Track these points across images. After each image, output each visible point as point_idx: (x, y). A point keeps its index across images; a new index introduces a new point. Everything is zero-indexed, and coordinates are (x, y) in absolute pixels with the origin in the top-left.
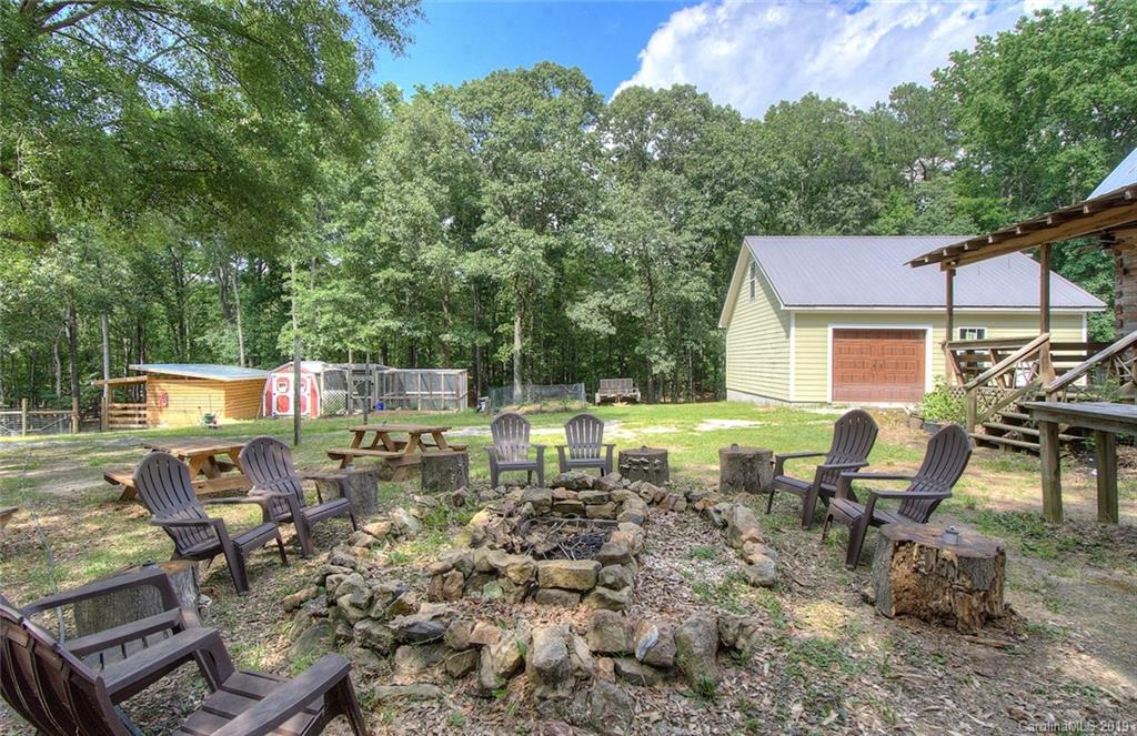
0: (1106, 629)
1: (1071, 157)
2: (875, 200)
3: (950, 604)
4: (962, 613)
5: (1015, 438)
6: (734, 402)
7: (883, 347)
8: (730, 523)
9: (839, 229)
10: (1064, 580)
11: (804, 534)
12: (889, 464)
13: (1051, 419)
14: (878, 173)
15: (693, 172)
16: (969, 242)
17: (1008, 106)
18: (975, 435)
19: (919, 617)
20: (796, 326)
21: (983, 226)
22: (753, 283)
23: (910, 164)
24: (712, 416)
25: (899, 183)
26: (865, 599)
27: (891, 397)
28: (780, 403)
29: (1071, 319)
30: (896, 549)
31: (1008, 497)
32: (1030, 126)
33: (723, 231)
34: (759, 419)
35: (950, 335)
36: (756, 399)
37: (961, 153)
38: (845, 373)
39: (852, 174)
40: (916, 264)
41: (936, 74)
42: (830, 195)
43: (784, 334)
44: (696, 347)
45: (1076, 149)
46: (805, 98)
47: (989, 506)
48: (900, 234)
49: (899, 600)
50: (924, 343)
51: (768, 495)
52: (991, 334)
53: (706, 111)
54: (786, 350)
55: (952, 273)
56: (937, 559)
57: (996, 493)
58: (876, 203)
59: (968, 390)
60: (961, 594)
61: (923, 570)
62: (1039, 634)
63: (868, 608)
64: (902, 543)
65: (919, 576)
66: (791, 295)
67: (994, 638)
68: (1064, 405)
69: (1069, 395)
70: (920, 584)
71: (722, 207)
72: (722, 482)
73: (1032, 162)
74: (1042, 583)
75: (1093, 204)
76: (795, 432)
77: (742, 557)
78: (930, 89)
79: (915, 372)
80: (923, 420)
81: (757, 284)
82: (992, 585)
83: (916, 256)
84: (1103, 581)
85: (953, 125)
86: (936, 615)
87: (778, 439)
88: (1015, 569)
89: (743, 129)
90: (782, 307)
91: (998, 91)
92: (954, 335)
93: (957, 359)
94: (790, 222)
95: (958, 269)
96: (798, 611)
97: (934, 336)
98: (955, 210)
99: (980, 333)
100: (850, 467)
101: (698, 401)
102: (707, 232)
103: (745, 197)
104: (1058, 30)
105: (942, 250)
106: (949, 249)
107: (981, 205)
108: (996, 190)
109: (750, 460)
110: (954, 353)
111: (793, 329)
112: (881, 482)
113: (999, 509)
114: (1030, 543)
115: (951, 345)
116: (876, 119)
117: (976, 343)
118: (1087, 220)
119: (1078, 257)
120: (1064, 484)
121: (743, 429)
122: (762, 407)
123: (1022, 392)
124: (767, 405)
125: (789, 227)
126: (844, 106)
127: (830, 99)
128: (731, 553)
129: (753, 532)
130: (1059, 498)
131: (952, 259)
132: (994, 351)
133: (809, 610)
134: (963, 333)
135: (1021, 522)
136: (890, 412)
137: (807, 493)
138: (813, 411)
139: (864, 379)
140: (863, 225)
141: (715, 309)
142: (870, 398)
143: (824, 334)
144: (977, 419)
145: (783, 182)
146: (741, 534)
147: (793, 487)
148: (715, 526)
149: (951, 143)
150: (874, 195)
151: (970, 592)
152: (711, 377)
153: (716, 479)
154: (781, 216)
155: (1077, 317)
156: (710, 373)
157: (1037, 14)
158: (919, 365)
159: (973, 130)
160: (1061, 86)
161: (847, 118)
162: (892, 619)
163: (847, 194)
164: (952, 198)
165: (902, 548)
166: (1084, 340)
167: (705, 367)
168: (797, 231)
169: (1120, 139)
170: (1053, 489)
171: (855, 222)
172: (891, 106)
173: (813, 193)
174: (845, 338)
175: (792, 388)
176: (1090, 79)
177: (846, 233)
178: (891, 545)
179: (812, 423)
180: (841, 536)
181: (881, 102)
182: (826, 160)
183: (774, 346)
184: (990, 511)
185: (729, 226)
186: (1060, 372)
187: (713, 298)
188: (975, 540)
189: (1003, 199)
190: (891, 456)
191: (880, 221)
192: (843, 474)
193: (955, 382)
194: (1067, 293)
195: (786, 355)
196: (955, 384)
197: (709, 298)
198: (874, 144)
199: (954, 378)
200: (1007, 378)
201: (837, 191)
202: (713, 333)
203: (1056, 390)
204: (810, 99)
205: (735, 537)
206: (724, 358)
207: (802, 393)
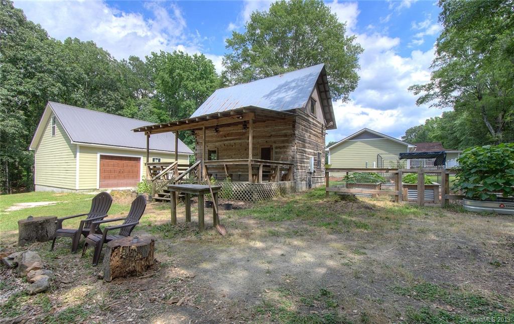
0: (184, 257)
1: (187, 104)
2: (121, 100)
3: (134, 267)
4: (138, 269)
5: (167, 197)
6: (40, 192)
7: (123, 164)
8: (20, 263)
9: (105, 110)
10: (174, 244)
11: (72, 256)
12: (122, 214)
13: (173, 190)
14: (123, 89)
15: (11, 53)
16: (154, 126)
17: (170, 80)
18: (155, 197)
19: (122, 277)
20: (80, 152)
21: (161, 121)
22: (54, 128)
23: (137, 90)
24: (22, 201)
25: (133, 97)
26: (100, 278)
27: (127, 185)
28: (70, 190)
29: (184, 157)
30: (113, 251)
31: (163, 219)
32: (177, 90)
33: (34, 94)
34: (56, 200)
35: (148, 161)
36: (55, 189)
37: (155, 92)
38: (105, 175)
39: (111, 86)
40: (136, 131)
41: (147, 57)
42: (101, 93)
43: (73, 156)
44: (11, 160)
45: (188, 102)
46: (89, 43)
47: (156, 224)
48: (132, 118)
49: (113, 273)
50: (140, 163)
51: (52, 241)
52: (163, 160)
53: (22, 21)
54: (74, 164)
55: (149, 137)
56: (129, 250)
57: (159, 218)
58: (122, 102)
59: (153, 181)
60: (138, 261)
61: (124, 257)
62: (165, 266)
63: (101, 282)
64: (116, 248)
65: (122, 259)
66: (77, 136)
67: (150, 273)
68: (180, 186)
69: (182, 182)
70: (123, 263)
71: (33, 81)
72: (20, 240)
73: (177, 102)
74: (168, 247)
75: (189, 120)
76: (78, 205)
77: (26, 281)
78: (145, 63)
79: (136, 174)
80: (137, 193)
81: (56, 128)
82: (149, 254)
83: (135, 128)
84: (185, 241)
85: (153, 80)
86: (129, 273)
87: (67, 209)
88: (159, 245)
89: (48, 42)
90: (72, 142)
91: (167, 73)
92: (149, 160)
93: (150, 169)
94: (79, 100)
95: (151, 135)
96: (61, 298)
97: (143, 160)
98: (152, 113)
99: (159, 160)
100: (99, 218)
101: (13, 193)
102: (21, 93)
103: (50, 79)
104: (185, 61)
105: (145, 127)
106: (148, 127)
107: (161, 113)
108: (166, 109)
109: (41, 224)
110: (149, 167)
111: (78, 154)
112: (117, 222)
113: (158, 224)
114: (166, 234)
115: (148, 164)
116: (122, 66)
117: (157, 164)
118: (187, 125)
119: (188, 136)
120: (177, 211)
121: (43, 207)
122: (59, 193)
123: (170, 181)
124: (62, 192)
125: (79, 102)
126: (109, 55)
127: (102, 48)
128: (19, 281)
129: (36, 264)
130: (176, 216)
131: (149, 131)
132: (162, 167)
133: (68, 295)
134: (154, 159)
135: (165, 227)
136: (124, 191)
137: (75, 235)
138: (89, 193)
139: (115, 178)
140: (117, 110)
141: (28, 139)
142: (117, 185)
143: (95, 157)
144: (156, 192)
145: (75, 79)
146: (27, 267)
147: (67, 234)
148: (9, 268)
149: (152, 87)
150: (122, 98)
151: (141, 259)
152: (25, 179)
153: (16, 239)
154: (73, 96)
155: (187, 156)
156: (24, 176)
157: (179, 51)
158: (138, 172)
159: (159, 84)
160: (185, 79)
161: (110, 61)
162: (110, 282)
163: (109, 95)
164: (150, 107)
165: (116, 250)
166: (188, 164)
167: (20, 172)
168: (83, 106)
169: (199, 102)
170: (174, 214)
171: (113, 108)
172: (130, 63)
173: (93, 90)
174: (106, 159)
175: (77, 183)
176: (192, 80)
177: (108, 112)
178: (111, 250)
179: (88, 199)
180: (92, 252)
181: (125, 59)
182: (99, 76)
183: (66, 161)
184: (156, 225)
185: (39, 93)
186: (180, 174)
187: (26, 133)
188: (145, 238)
189: (168, 113)
190: (123, 210)
191: (124, 110)
192: (93, 222)
193: (149, 178)
194: (184, 148)
195: (74, 166)
196: (149, 179)
197: (22, 132)
198: (122, 76)
199: (149, 176)
200: (165, 176)
201: (104, 92)
202: (25, 153)
203: (178, 180)
204: (91, 44)
205: (22, 271)
206: (34, 167)
207: (80, 185)
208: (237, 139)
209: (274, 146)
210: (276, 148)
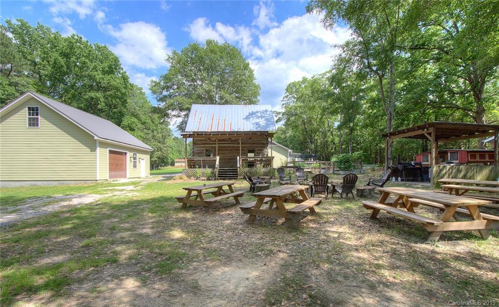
7: (118, 158)
20: (99, 147)
22: (34, 119)
27: (120, 176)
28: (81, 182)
43: (88, 150)
50: (126, 157)
79: (124, 167)
81: (43, 121)
97: (129, 155)
99: (136, 155)
139: (114, 170)
143: (107, 151)
158: (125, 164)
174: (112, 154)
175: (98, 174)
183: (73, 154)
195: (91, 159)
207: (101, 176)
208: (230, 144)
209: (256, 149)
210: (257, 150)
